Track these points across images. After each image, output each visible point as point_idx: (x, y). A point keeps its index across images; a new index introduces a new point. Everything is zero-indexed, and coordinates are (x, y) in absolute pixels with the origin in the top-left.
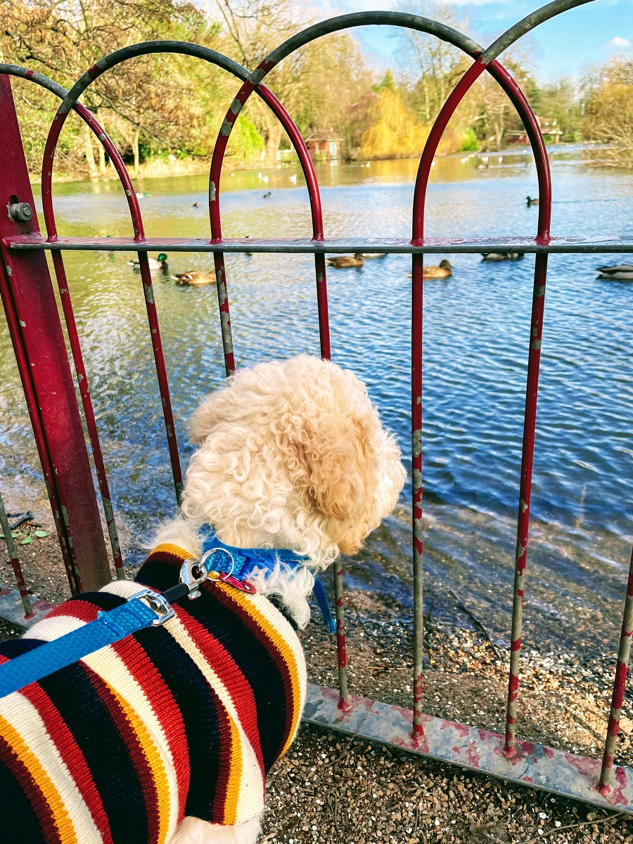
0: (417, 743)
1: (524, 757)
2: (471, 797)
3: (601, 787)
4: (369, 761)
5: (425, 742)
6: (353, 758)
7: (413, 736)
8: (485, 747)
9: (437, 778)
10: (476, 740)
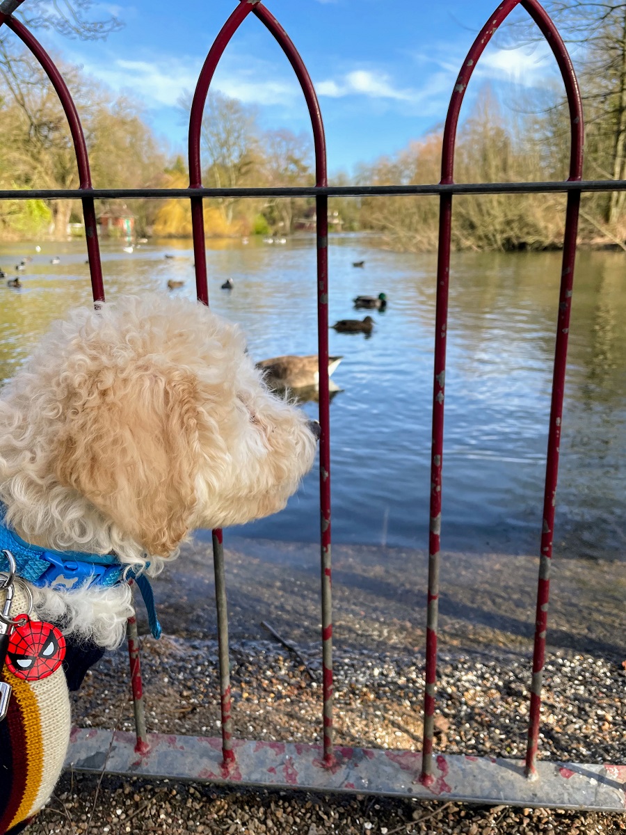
0: (228, 772)
1: (344, 763)
2: (291, 822)
3: (423, 778)
4: (173, 807)
5: (237, 769)
6: (155, 807)
7: (224, 765)
8: (304, 761)
9: (252, 810)
10: (293, 756)
